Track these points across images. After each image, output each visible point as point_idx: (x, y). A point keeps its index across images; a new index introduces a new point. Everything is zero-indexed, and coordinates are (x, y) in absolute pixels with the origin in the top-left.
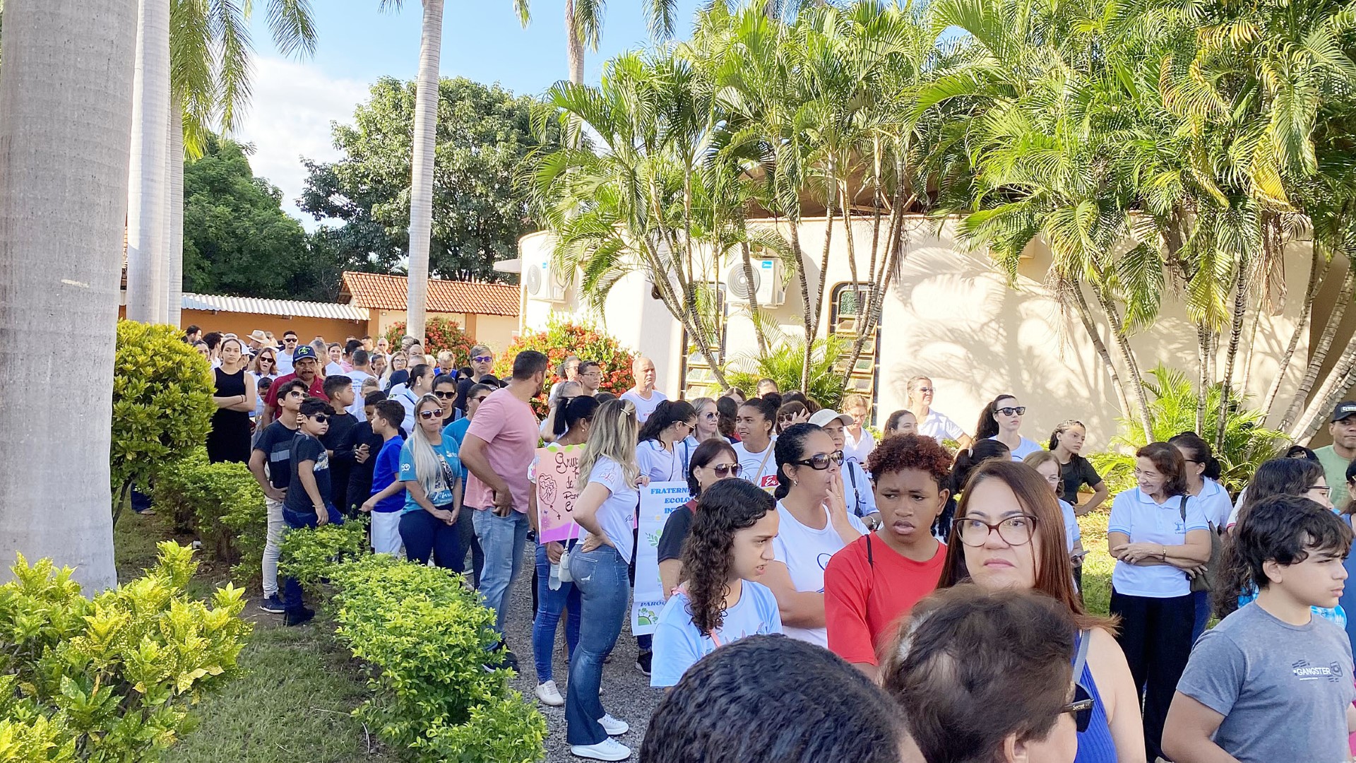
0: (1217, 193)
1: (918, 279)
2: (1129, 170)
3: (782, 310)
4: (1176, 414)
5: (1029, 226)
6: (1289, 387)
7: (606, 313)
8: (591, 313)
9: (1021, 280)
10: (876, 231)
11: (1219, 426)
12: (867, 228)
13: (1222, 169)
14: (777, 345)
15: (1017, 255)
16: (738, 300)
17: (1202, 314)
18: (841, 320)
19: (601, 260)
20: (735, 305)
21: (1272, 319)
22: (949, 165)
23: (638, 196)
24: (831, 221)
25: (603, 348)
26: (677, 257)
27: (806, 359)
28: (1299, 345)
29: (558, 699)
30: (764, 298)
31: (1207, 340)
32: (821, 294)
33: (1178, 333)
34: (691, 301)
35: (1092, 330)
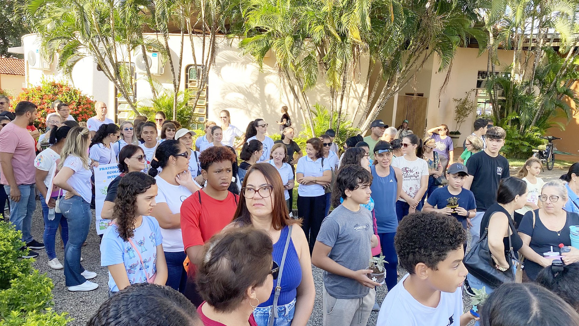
0: (337, 35)
1: (223, 64)
2: (305, 23)
3: (163, 76)
4: (323, 122)
5: (267, 46)
6: (361, 110)
7: (73, 77)
8: (65, 77)
9: (265, 66)
10: (204, 43)
11: (337, 127)
12: (200, 41)
13: (339, 26)
14: (161, 94)
15: (262, 58)
16: (141, 71)
17: (332, 83)
18: (191, 82)
19: (68, 51)
20: (140, 73)
21: (356, 85)
22: (234, 15)
23: (85, 20)
24: (183, 36)
25: (73, 94)
26: (109, 50)
27: (175, 100)
28: (365, 94)
29: (60, 266)
30: (154, 70)
31: (333, 94)
32: (180, 71)
33: (324, 89)
34: (118, 73)
35: (293, 89)
